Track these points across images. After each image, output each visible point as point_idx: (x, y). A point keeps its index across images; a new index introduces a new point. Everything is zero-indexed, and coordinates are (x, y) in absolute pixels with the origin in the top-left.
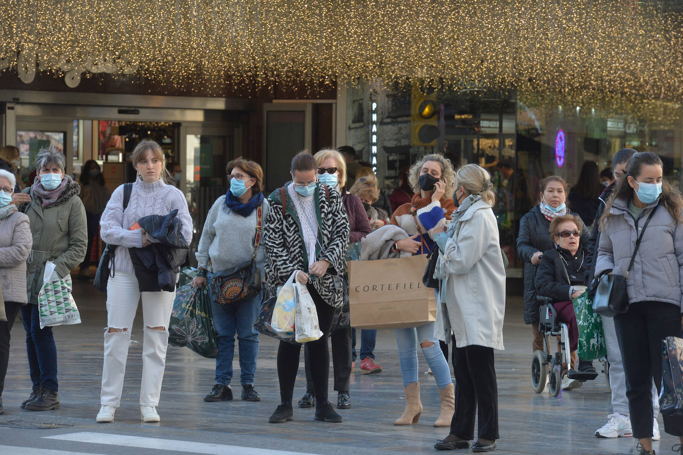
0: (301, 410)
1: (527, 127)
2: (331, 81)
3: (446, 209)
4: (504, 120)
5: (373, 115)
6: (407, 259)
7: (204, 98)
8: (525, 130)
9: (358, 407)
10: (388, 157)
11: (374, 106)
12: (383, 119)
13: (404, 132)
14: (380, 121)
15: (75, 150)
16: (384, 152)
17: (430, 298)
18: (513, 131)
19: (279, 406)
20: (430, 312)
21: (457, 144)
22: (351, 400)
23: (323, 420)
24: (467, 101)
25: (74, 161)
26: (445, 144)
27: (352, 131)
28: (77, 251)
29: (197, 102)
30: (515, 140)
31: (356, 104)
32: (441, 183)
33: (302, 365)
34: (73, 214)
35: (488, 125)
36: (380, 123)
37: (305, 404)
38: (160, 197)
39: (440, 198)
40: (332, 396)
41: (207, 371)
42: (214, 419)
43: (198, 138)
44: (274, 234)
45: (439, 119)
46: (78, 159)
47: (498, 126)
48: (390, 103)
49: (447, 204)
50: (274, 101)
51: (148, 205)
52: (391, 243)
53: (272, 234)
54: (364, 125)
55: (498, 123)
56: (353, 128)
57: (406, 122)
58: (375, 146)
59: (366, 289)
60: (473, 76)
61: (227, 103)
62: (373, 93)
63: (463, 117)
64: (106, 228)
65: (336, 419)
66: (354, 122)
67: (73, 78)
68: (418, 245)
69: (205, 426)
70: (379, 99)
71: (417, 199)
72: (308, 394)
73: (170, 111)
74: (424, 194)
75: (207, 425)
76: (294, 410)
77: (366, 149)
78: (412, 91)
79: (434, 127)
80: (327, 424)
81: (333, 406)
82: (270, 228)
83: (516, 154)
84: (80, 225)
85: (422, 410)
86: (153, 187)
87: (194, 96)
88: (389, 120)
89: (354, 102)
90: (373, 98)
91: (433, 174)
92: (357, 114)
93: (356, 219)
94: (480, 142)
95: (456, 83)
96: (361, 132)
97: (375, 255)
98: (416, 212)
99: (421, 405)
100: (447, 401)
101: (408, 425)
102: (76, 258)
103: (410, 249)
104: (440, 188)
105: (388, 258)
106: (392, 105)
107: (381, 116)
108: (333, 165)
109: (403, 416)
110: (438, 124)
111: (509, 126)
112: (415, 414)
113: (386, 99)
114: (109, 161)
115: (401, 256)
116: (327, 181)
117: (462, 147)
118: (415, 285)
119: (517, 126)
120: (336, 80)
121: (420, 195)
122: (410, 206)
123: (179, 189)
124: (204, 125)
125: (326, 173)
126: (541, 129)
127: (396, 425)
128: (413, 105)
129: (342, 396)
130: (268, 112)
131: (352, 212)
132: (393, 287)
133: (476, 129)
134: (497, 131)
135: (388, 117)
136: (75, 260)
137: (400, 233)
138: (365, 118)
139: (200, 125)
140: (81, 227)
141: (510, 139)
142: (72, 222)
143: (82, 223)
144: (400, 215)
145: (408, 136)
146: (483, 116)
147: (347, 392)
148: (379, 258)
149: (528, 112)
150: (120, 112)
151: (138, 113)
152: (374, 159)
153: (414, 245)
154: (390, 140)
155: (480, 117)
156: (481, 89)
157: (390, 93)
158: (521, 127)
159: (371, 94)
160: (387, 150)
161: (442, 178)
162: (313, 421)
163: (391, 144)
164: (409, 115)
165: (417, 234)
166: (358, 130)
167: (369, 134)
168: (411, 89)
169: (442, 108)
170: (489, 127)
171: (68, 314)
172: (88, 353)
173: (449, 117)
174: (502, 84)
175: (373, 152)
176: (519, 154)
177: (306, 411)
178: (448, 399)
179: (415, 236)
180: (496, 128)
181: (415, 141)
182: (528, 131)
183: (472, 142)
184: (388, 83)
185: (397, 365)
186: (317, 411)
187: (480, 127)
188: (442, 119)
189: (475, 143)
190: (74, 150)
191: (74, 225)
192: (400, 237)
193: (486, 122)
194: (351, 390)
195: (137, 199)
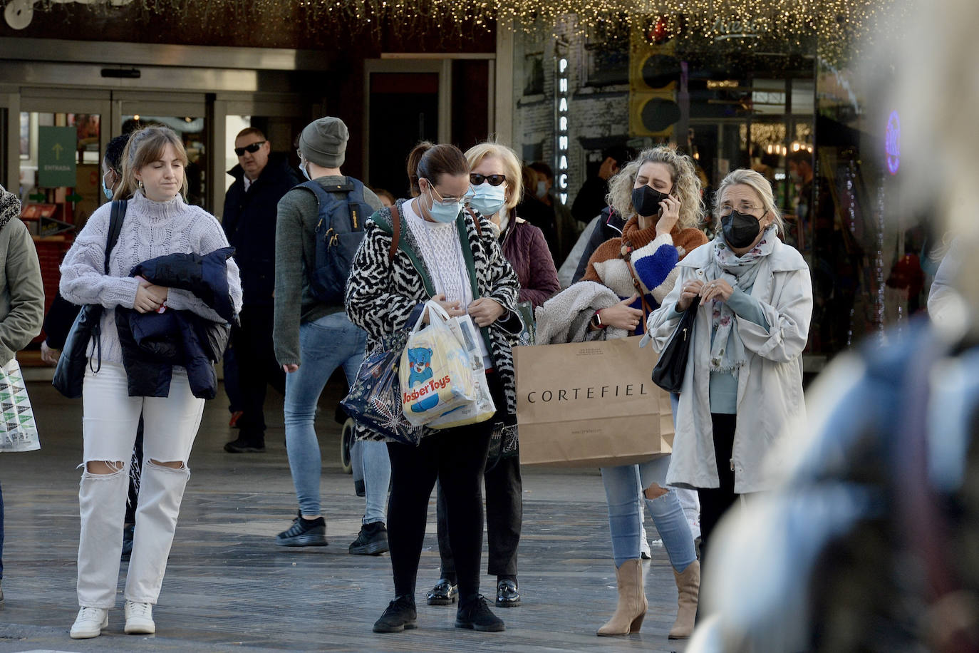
0: (431, 611)
1: (834, 104)
2: (486, 19)
3: (683, 247)
4: (794, 91)
5: (562, 80)
6: (619, 342)
7: (255, 50)
8: (831, 108)
9: (533, 604)
10: (588, 157)
11: (563, 64)
12: (578, 88)
13: (616, 112)
14: (573, 91)
15: (24, 142)
16: (582, 148)
17: (663, 412)
18: (810, 110)
19: (392, 603)
20: (663, 436)
21: (712, 134)
22: (519, 591)
23: (471, 628)
24: (727, 56)
25: (22, 162)
26: (690, 133)
27: (523, 111)
28: (24, 318)
29: (244, 56)
30: (813, 127)
31: (531, 63)
32: (673, 201)
33: (431, 528)
34: (12, 251)
35: (765, 99)
36: (575, 95)
37: (438, 599)
38: (179, 228)
39: (670, 228)
40: (488, 585)
41: (262, 540)
42: (275, 625)
43: (247, 120)
44: (367, 287)
45: (678, 88)
46: (29, 159)
47: (783, 101)
48: (591, 59)
49: (684, 240)
50: (384, 55)
51: (156, 243)
52: (590, 314)
53: (363, 287)
54: (546, 99)
55: (783, 96)
56: (525, 105)
57: (620, 93)
58: (563, 136)
59: (547, 396)
60: (739, 12)
61: (298, 59)
62: (560, 41)
63: (722, 84)
64: (72, 276)
65: (493, 625)
66: (526, 93)
67: (19, 13)
68: (637, 316)
69: (259, 638)
70: (571, 52)
71: (631, 231)
72: (442, 581)
73: (196, 72)
74: (643, 222)
75: (263, 636)
76: (418, 609)
77: (548, 143)
78: (631, 39)
79: (670, 102)
80: (477, 635)
81: (487, 602)
82: (362, 278)
83: (816, 150)
84: (27, 271)
85: (647, 609)
86: (164, 210)
87: (239, 46)
88: (589, 90)
89: (527, 56)
90: (561, 51)
91: (656, 186)
92: (531, 79)
93: (531, 268)
94: (752, 130)
95: (708, 24)
96: (538, 112)
97: (563, 337)
98: (629, 254)
99: (646, 600)
100: (690, 593)
101: (623, 635)
102: (23, 331)
103: (624, 324)
104: (670, 211)
105: (584, 340)
106: (595, 63)
107: (574, 83)
108: (499, 170)
109: (612, 619)
110: (678, 100)
111: (802, 101)
112: (635, 615)
113: (585, 52)
114: (85, 163)
115: (609, 336)
116: (486, 197)
117: (720, 139)
118: (636, 389)
119: (817, 101)
120: (494, 18)
121: (636, 222)
122: (619, 244)
123: (212, 214)
124: (257, 97)
125: (486, 184)
126: (859, 107)
127: (600, 635)
128: (633, 62)
129: (506, 585)
130: (372, 74)
131: (525, 257)
132: (597, 392)
133: (745, 106)
134: (781, 110)
135: (587, 85)
136: (22, 334)
137: (604, 296)
138: (547, 86)
139: (250, 98)
140: (28, 275)
141: (805, 126)
142: (12, 267)
143: (29, 266)
144: (601, 260)
145: (623, 120)
146: (756, 84)
147: (513, 578)
148: (569, 340)
149: (837, 76)
150: (105, 73)
151: (138, 76)
152: (564, 159)
153: (630, 316)
154: (590, 126)
155: (751, 85)
156: (752, 36)
157: (591, 42)
158: (824, 104)
159: (557, 44)
160: (587, 143)
161: (673, 192)
162: (452, 630)
163: (593, 133)
164: (626, 82)
165: (634, 296)
166: (536, 108)
167: (553, 116)
168: (629, 35)
169: (684, 68)
170: (767, 104)
171: (12, 432)
172: (47, 507)
173: (697, 86)
174: (791, 27)
175: (561, 148)
176: (820, 150)
177: (439, 611)
178: (691, 589)
179: (632, 299)
180: (780, 104)
181: (637, 128)
182: (837, 109)
183: (738, 129)
184: (587, 23)
185: (603, 528)
186: (459, 612)
187: (752, 103)
188: (684, 89)
189: (743, 131)
190: (22, 141)
191: (17, 271)
192: (606, 302)
193: (762, 94)
194: (519, 574)
195: (135, 229)
